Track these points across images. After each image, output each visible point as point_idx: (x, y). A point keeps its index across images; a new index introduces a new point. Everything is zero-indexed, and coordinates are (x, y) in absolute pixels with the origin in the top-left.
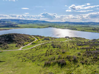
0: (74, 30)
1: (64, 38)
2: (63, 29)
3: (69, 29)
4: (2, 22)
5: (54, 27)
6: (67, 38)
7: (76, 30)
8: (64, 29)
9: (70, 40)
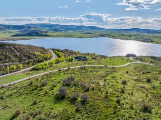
0: (148, 41)
1: (122, 58)
2: (125, 39)
3: (138, 40)
4: (26, 28)
5: (109, 36)
6: (131, 58)
7: (152, 42)
8: (127, 39)
9: (139, 62)
